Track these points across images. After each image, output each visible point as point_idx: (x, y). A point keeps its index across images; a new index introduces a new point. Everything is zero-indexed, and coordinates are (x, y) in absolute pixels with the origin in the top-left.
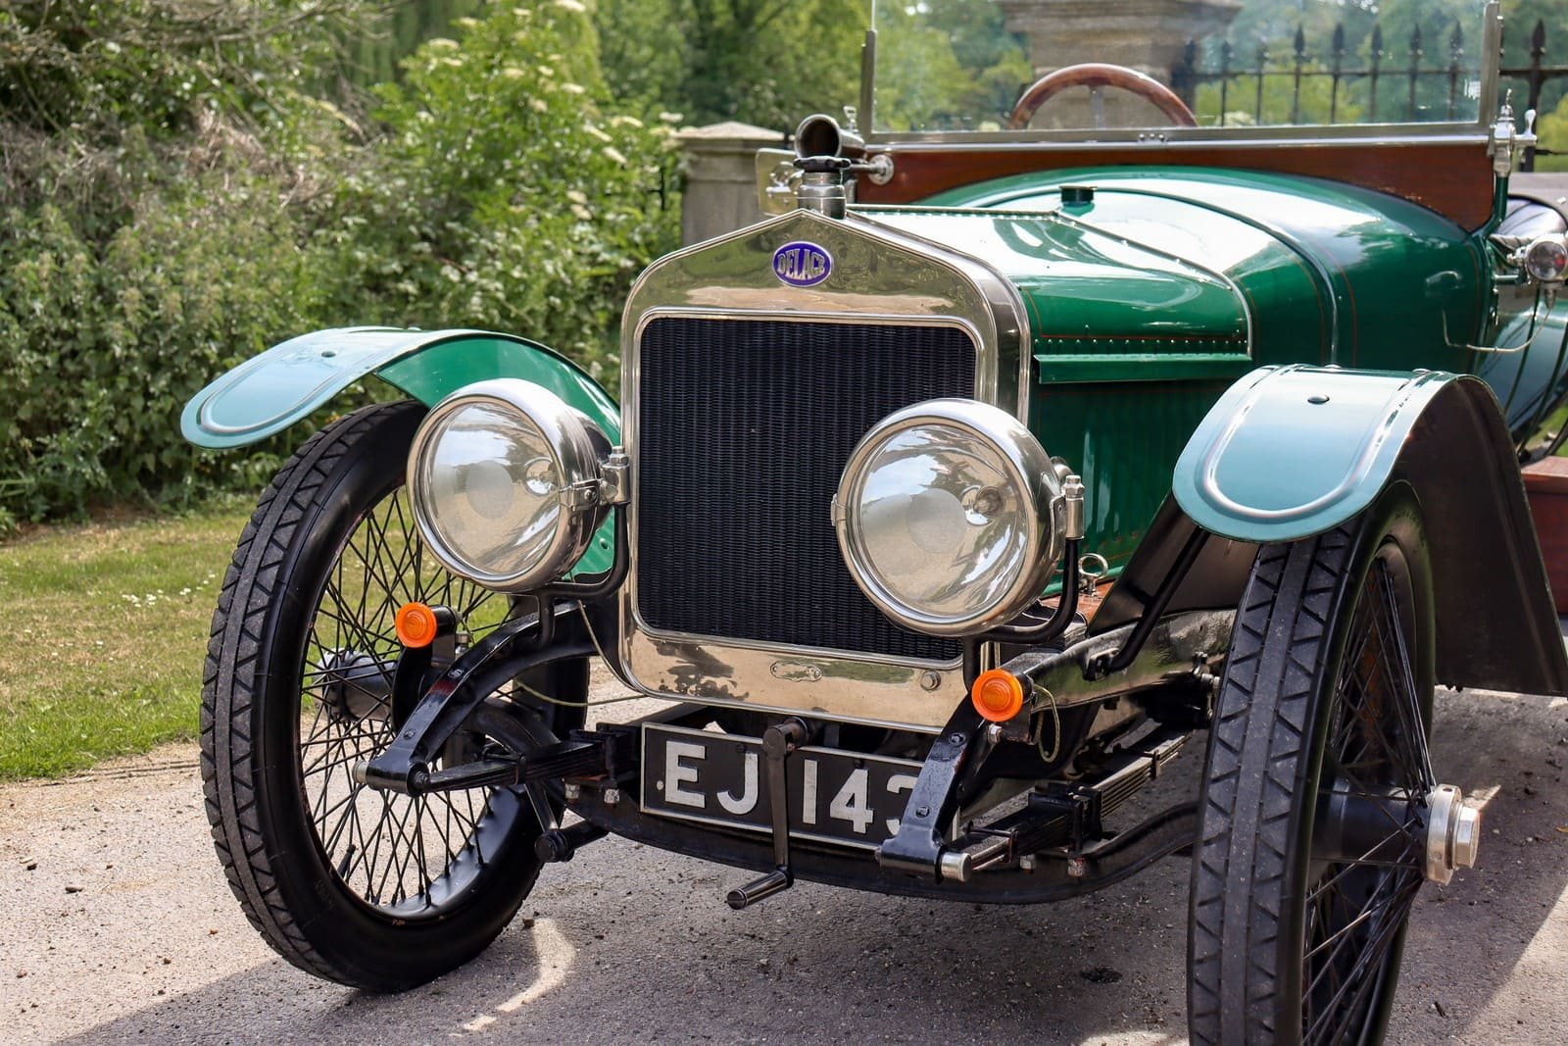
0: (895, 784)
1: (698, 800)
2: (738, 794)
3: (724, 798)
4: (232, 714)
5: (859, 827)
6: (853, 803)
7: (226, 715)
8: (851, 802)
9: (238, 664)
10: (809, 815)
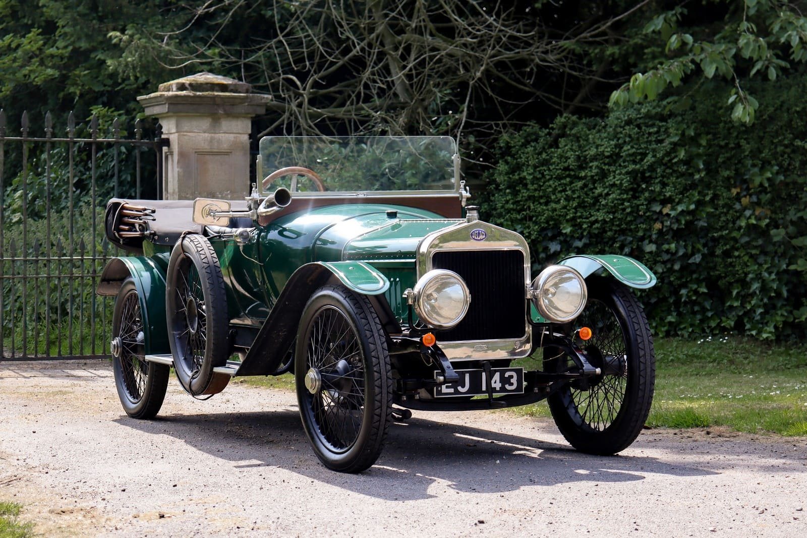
0: (507, 375)
1: (452, 390)
2: (463, 386)
3: (460, 388)
4: (387, 373)
5: (498, 389)
6: (496, 383)
7: (385, 373)
8: (495, 382)
9: (385, 358)
10: (484, 388)
